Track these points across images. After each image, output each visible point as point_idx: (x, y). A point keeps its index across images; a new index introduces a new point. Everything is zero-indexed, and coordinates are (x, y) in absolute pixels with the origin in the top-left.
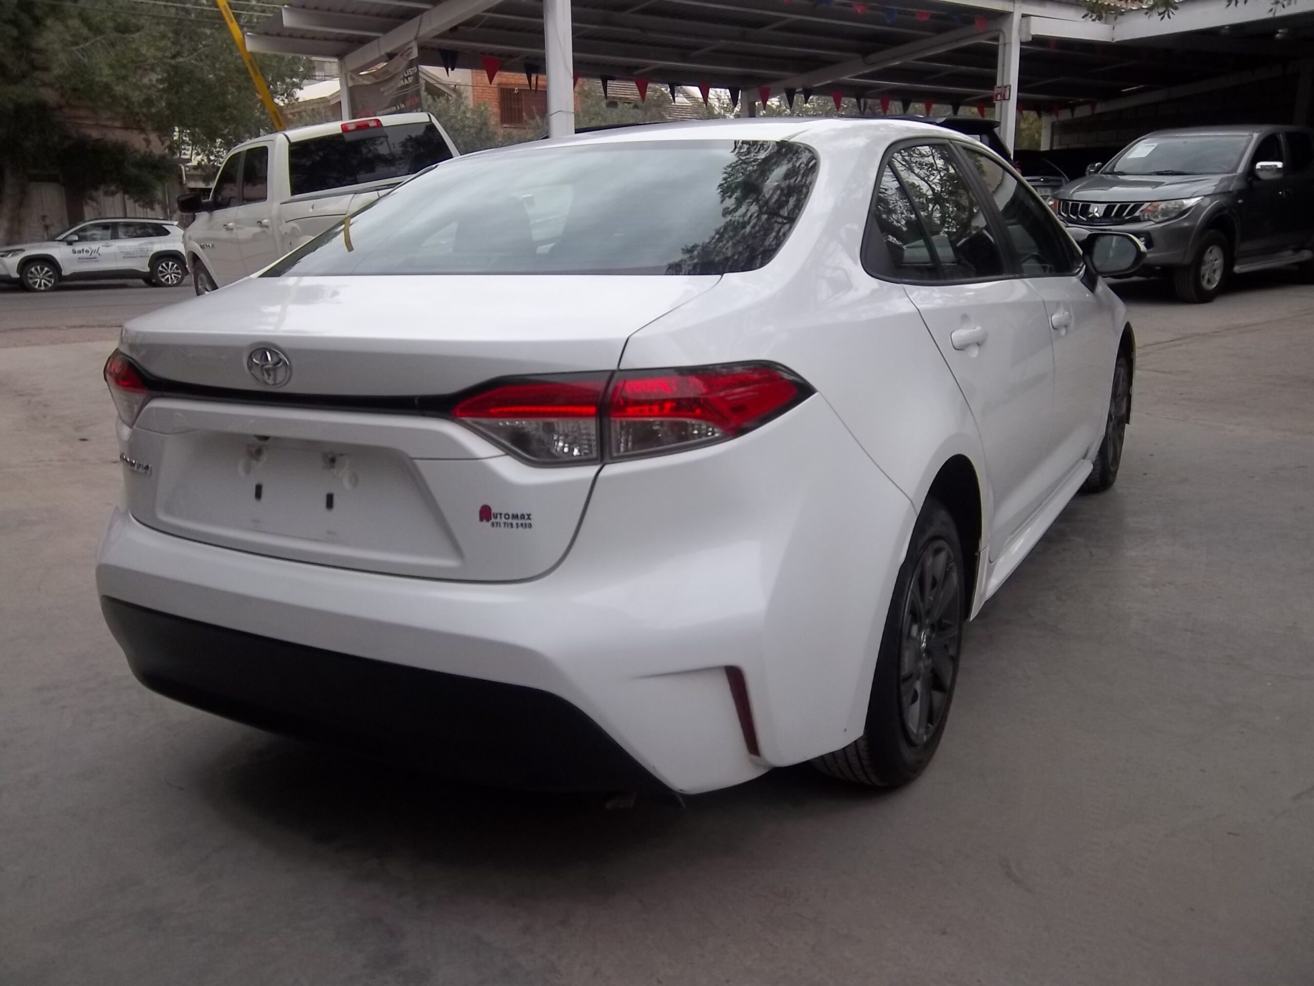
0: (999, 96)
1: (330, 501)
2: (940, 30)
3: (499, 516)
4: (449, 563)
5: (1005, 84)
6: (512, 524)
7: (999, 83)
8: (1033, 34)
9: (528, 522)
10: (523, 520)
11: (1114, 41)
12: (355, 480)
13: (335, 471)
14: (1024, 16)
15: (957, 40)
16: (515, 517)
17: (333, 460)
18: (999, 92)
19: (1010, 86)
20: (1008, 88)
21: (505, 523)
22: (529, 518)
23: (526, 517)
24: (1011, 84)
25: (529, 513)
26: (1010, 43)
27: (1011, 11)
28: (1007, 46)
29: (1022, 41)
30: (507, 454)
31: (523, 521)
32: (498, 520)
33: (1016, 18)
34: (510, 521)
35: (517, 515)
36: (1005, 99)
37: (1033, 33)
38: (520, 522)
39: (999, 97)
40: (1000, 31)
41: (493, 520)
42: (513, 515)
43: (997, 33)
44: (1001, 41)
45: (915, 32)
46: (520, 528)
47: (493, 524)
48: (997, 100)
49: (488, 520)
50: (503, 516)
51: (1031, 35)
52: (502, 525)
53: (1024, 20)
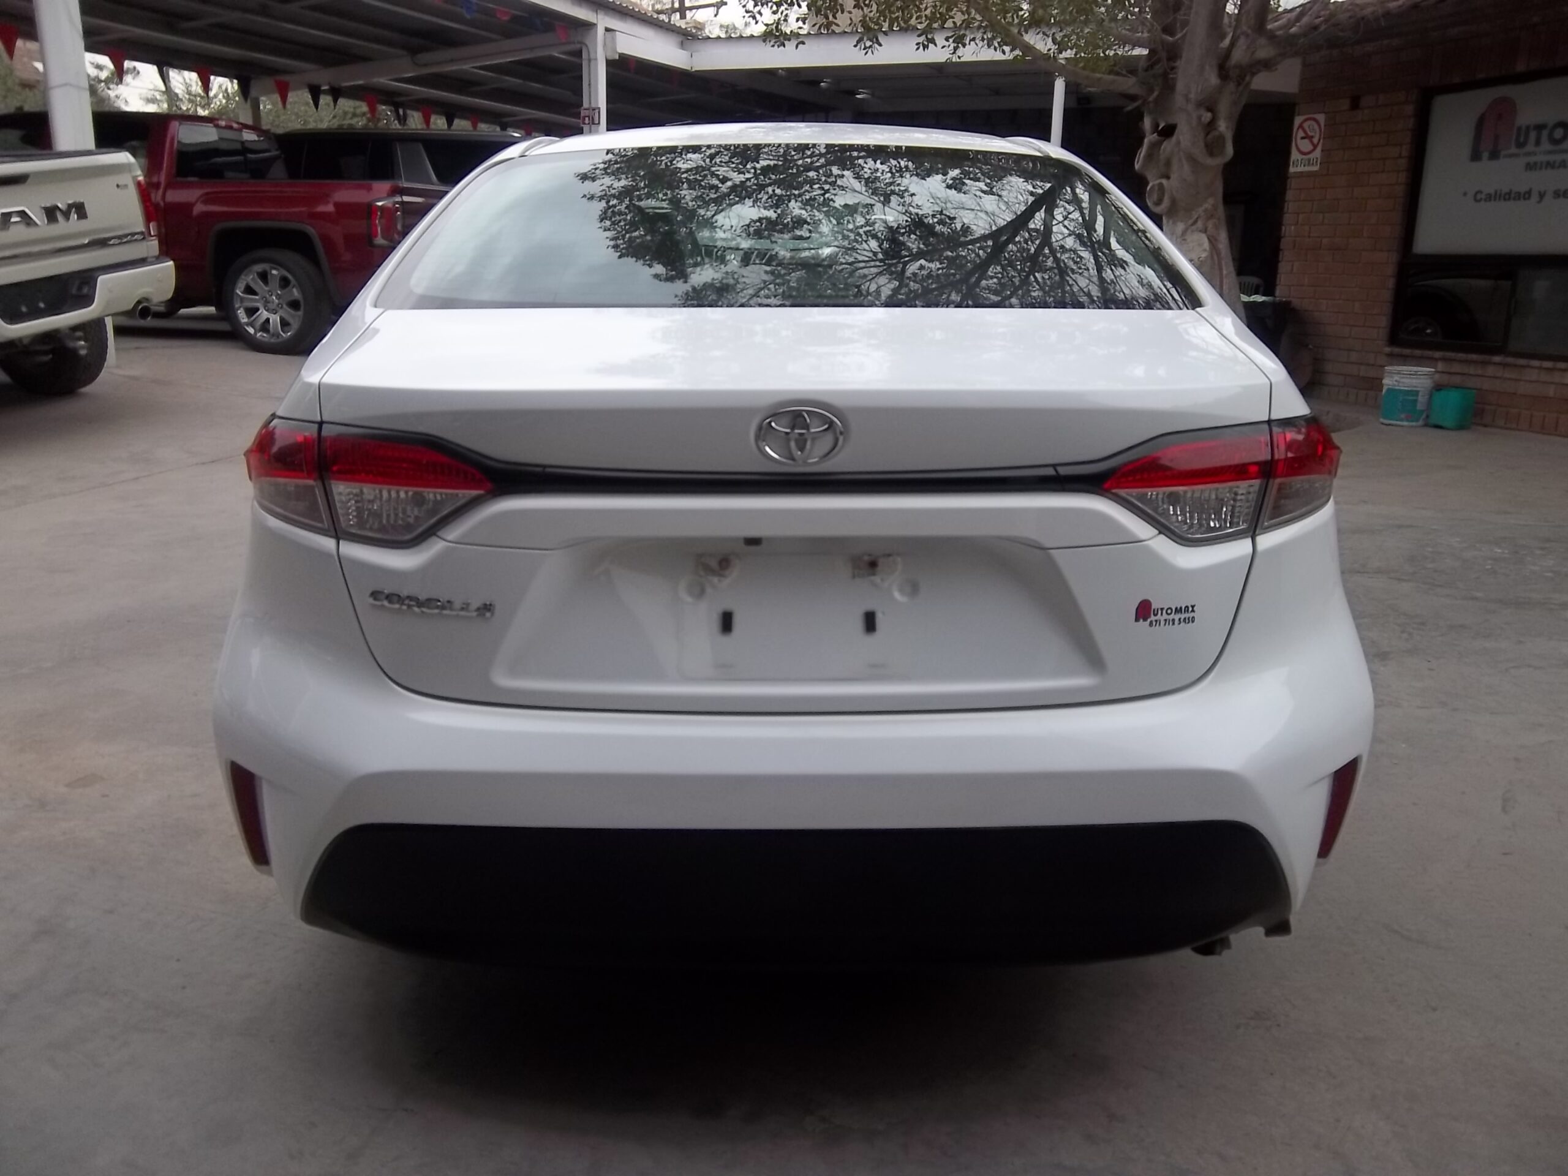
0: (587, 119)
1: (870, 622)
2: (508, 34)
3: (1160, 612)
4: (1081, 681)
5: (593, 105)
6: (1173, 620)
7: (585, 105)
8: (620, 52)
9: (1191, 615)
10: (1185, 613)
11: (693, 70)
12: (913, 589)
13: (877, 579)
14: (607, 30)
15: (532, 49)
16: (1178, 610)
17: (873, 565)
18: (587, 115)
19: (599, 108)
20: (597, 111)
21: (1166, 620)
22: (1193, 611)
23: (1190, 609)
24: (600, 106)
25: (1193, 604)
26: (596, 59)
27: (595, 22)
28: (592, 63)
29: (610, 58)
30: (1160, 533)
31: (1187, 615)
32: (1159, 616)
33: (600, 31)
34: (1171, 617)
35: (1181, 608)
36: (593, 124)
37: (620, 50)
38: (1183, 616)
39: (587, 121)
40: (581, 43)
41: (1153, 618)
42: (1176, 608)
43: (578, 46)
44: (584, 55)
45: (483, 33)
46: (1183, 624)
47: (1151, 624)
48: (585, 124)
49: (1145, 620)
50: (1164, 612)
51: (617, 52)
52: (1162, 623)
53: (608, 34)
